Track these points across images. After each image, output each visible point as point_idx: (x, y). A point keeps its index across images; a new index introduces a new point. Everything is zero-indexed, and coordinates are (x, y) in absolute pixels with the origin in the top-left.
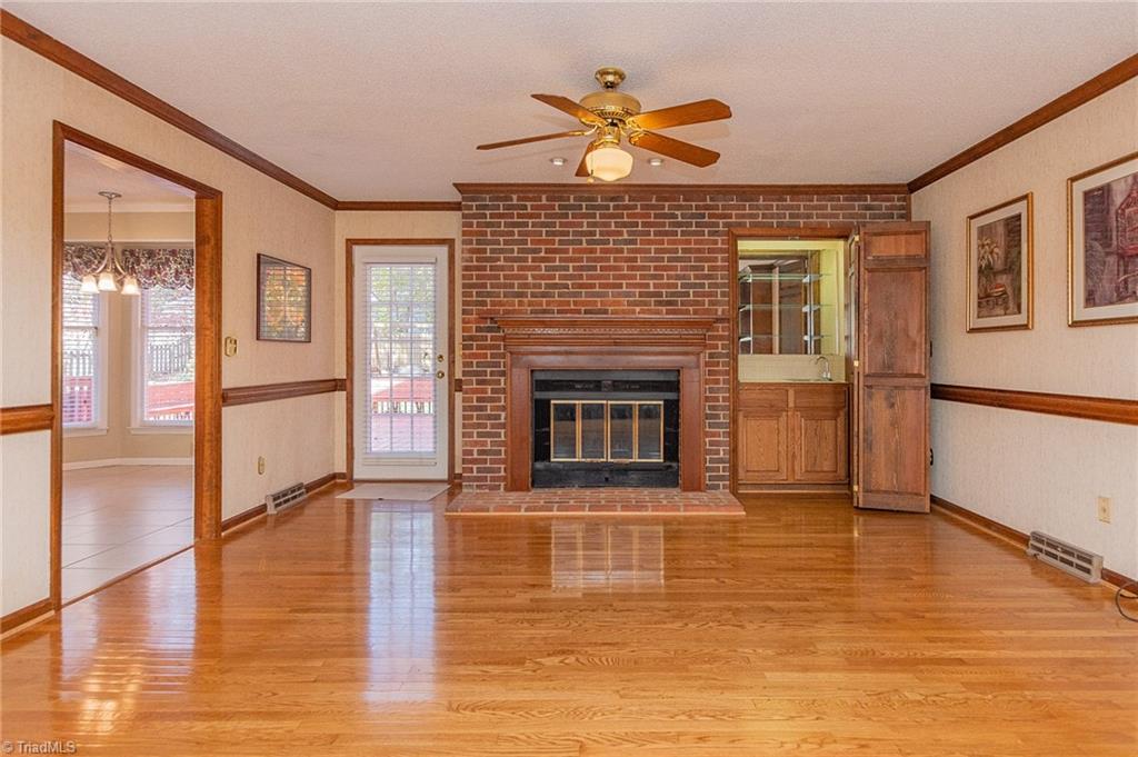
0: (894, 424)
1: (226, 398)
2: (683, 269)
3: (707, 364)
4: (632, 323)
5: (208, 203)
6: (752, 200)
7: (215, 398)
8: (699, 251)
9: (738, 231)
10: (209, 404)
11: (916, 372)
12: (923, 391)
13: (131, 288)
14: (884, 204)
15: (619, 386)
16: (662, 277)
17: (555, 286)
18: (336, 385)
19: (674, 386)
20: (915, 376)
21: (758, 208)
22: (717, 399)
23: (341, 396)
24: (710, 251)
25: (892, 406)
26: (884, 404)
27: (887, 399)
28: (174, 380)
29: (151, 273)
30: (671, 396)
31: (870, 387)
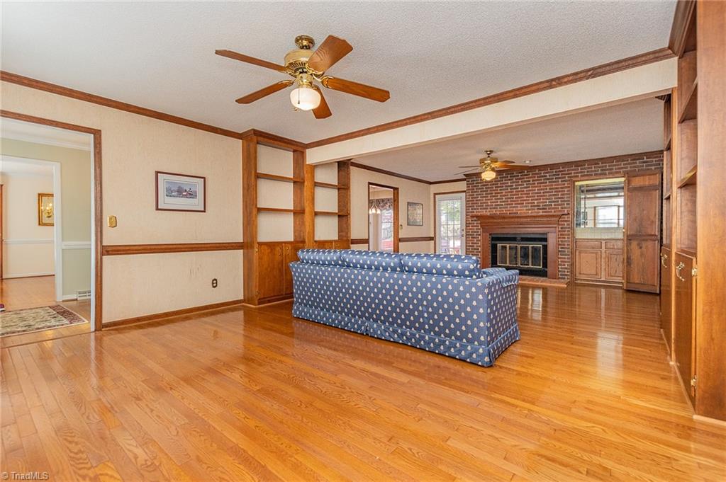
0: (642, 255)
1: (400, 240)
2: (549, 196)
3: (559, 231)
4: (526, 217)
5: (396, 191)
6: (582, 166)
7: (398, 240)
8: (557, 188)
9: (574, 179)
10: (396, 242)
11: (653, 233)
12: (657, 242)
13: (379, 212)
14: (654, 160)
15: (524, 239)
16: (540, 199)
17: (498, 205)
18: (431, 239)
19: (545, 240)
20: (653, 235)
21: (585, 169)
22: (564, 245)
23: (433, 242)
24: (561, 188)
25: (641, 248)
26: (637, 248)
27: (638, 245)
28: (387, 240)
29: (383, 206)
30: (545, 243)
31: (630, 240)
